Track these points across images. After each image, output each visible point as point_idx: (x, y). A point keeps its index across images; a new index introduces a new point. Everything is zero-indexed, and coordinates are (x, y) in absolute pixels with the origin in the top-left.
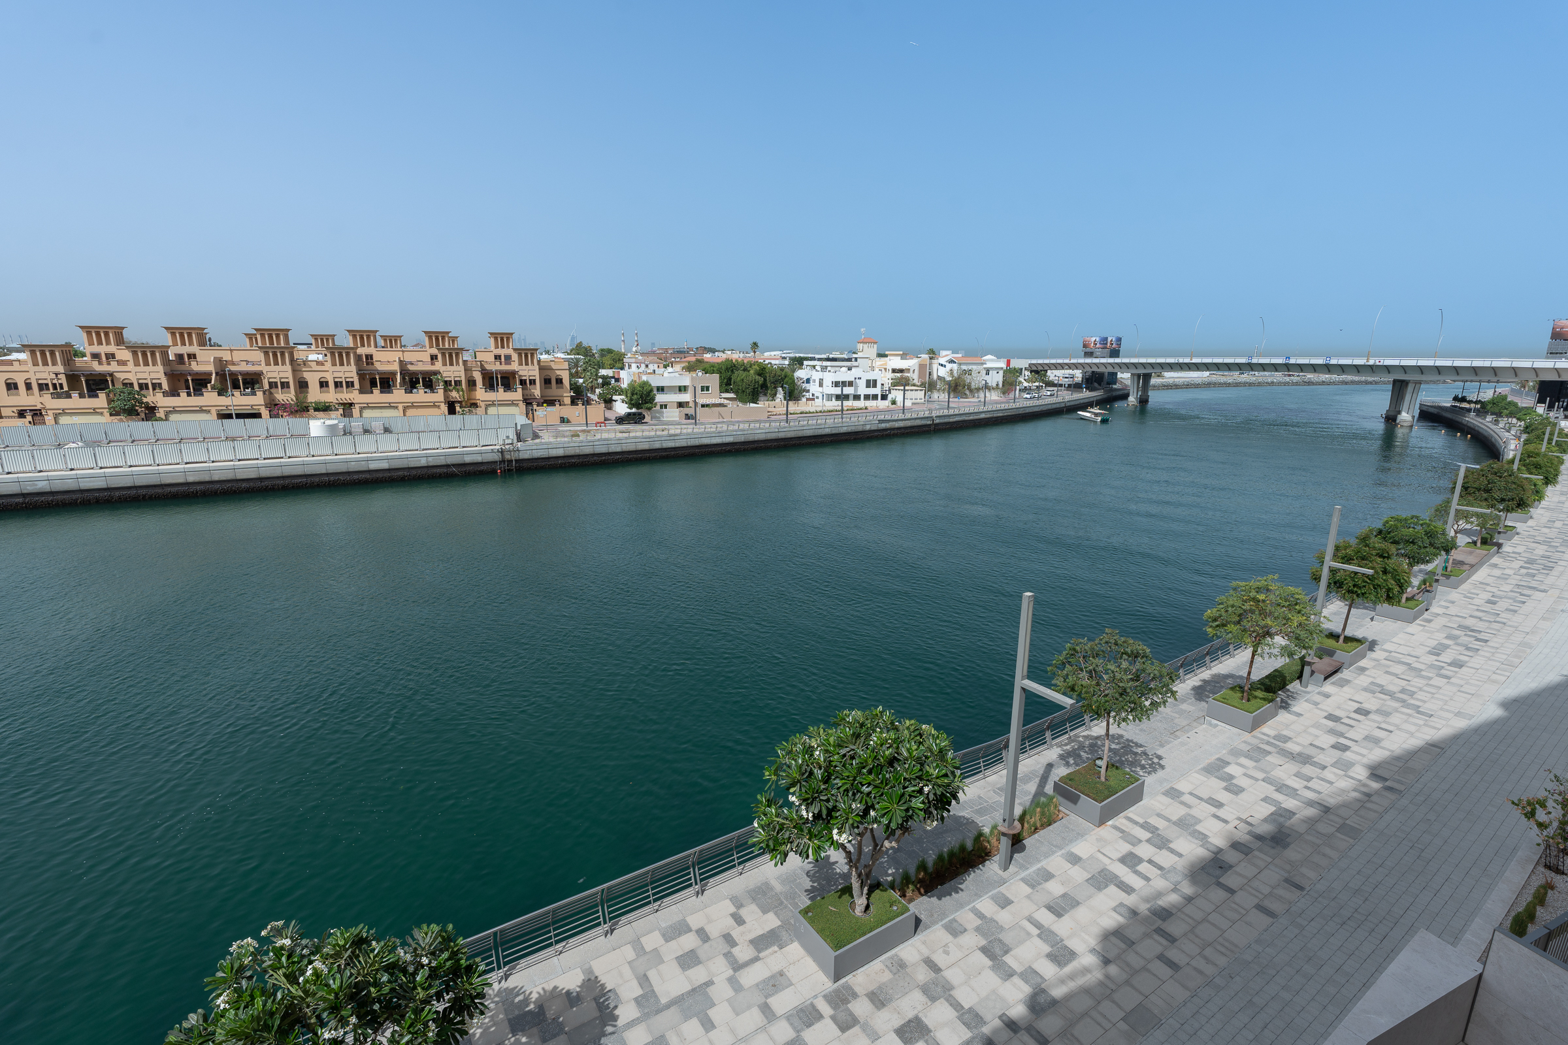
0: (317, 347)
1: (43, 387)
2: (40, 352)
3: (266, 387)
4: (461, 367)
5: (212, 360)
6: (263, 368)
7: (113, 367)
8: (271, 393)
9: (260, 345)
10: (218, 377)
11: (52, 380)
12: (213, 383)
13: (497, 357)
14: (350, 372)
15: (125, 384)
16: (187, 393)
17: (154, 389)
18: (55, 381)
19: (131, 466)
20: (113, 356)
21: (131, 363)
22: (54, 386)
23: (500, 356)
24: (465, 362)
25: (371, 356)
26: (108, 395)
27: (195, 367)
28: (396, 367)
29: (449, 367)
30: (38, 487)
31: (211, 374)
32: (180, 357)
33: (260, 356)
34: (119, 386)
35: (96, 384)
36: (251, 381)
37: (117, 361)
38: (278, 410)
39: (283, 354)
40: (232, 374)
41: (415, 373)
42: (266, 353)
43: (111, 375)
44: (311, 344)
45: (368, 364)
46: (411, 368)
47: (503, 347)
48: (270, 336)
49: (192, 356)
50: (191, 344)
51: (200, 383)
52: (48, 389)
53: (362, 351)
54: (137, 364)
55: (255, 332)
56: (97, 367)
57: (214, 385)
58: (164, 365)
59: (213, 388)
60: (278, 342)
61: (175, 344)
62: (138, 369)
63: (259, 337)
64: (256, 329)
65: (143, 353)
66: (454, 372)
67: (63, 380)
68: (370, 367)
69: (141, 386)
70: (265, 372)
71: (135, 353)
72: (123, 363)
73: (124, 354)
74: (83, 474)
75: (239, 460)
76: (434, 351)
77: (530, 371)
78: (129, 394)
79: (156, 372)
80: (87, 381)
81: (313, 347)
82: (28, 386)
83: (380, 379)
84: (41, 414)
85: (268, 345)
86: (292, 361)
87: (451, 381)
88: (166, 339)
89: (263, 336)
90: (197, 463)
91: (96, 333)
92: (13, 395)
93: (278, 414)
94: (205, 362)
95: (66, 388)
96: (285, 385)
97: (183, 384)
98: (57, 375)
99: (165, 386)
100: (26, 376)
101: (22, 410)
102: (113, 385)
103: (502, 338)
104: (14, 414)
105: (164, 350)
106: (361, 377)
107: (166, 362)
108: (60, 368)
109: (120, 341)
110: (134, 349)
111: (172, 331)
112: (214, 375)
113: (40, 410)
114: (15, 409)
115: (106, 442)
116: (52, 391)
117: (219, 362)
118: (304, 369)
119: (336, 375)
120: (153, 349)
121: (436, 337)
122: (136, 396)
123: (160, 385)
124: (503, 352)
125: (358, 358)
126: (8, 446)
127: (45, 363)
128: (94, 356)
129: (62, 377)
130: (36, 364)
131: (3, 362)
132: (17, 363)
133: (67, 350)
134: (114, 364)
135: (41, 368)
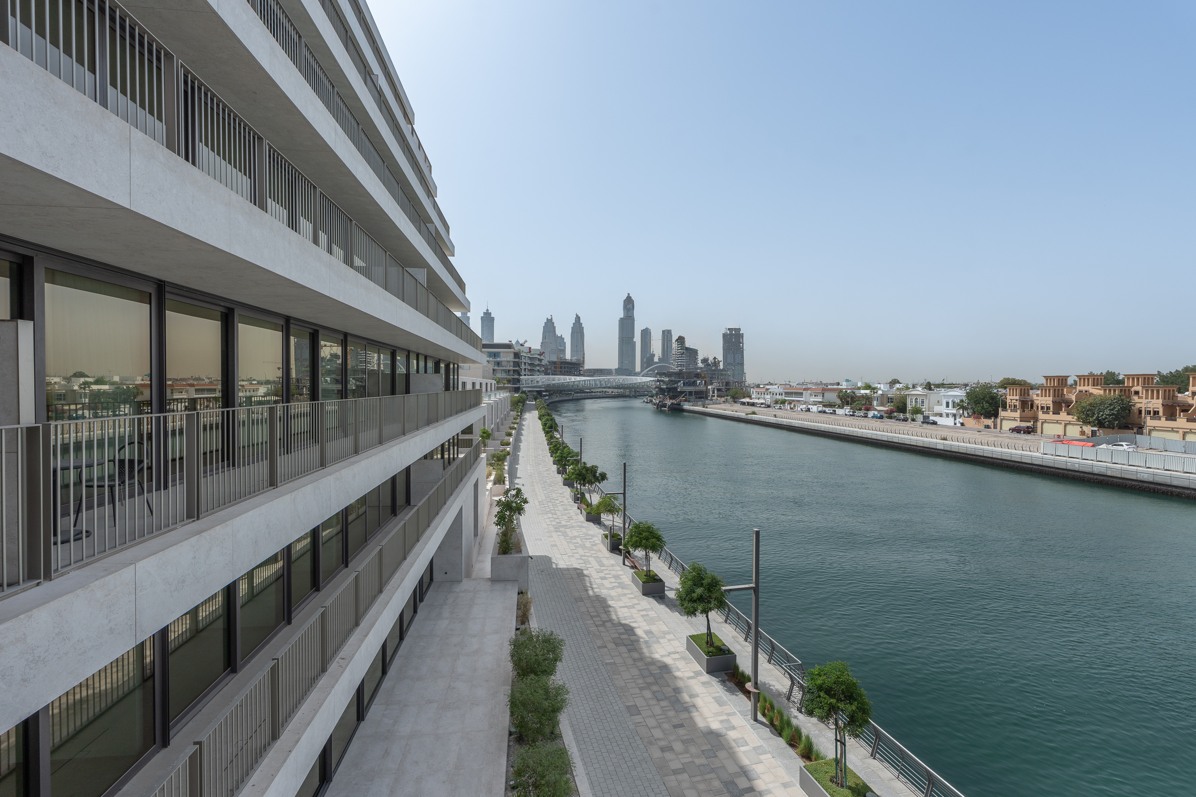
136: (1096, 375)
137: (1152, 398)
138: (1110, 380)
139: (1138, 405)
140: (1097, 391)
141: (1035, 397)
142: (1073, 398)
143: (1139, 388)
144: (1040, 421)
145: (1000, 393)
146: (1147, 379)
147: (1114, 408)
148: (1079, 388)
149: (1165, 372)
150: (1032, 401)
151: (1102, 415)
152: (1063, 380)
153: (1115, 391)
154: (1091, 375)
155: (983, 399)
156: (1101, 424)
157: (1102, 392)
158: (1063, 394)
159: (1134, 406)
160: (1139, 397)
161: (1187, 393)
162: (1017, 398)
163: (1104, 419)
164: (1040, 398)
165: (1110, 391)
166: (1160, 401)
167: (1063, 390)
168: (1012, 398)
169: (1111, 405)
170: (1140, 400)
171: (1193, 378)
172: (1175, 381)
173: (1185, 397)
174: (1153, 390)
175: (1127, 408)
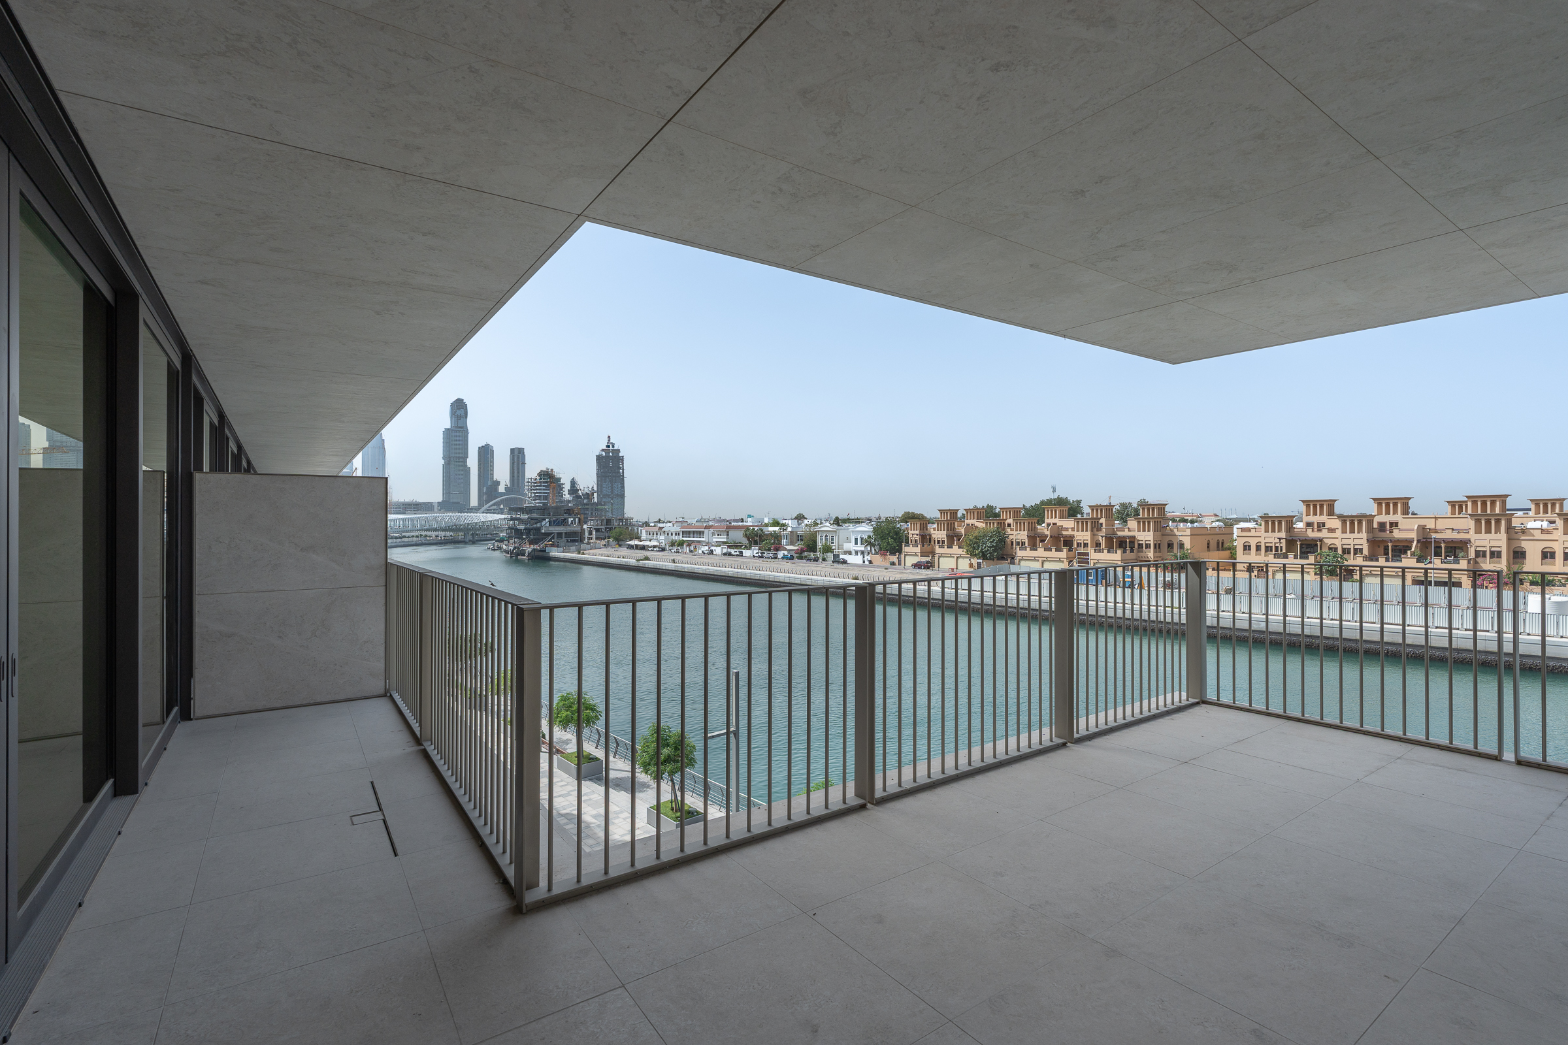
0: (1537, 512)
1: (1268, 549)
2: (1271, 521)
3: (1472, 555)
5: (1416, 528)
6: (1472, 536)
7: (1324, 534)
8: (1476, 562)
9: (1470, 511)
10: (1419, 545)
11: (1276, 543)
12: (1413, 549)
15: (1330, 549)
16: (1386, 558)
17: (1355, 554)
18: (1277, 545)
19: (1332, 620)
20: (1324, 524)
21: (1339, 532)
22: (1277, 548)
26: (1316, 558)
27: (1397, 534)
30: (1261, 626)
31: (1411, 541)
32: (1382, 525)
33: (1471, 524)
34: (1325, 550)
35: (1309, 547)
36: (1455, 548)
37: (1328, 529)
38: (1483, 580)
39: (1498, 522)
40: (1437, 542)
42: (1478, 522)
43: (1321, 540)
44: (1530, 510)
48: (1484, 504)
49: (1394, 524)
50: (1395, 512)
51: (1401, 549)
52: (1271, 551)
54: (1344, 532)
55: (1467, 499)
56: (1311, 534)
57: (1414, 552)
58: (1368, 532)
59: (1413, 554)
60: (1493, 509)
61: (1380, 513)
62: (1344, 535)
63: (1470, 504)
64: (1467, 497)
65: (1351, 522)
67: (1284, 544)
69: (1344, 550)
70: (1472, 540)
71: (1344, 522)
72: (1331, 530)
73: (1335, 523)
74: (1294, 621)
75: (1437, 628)
78: (1334, 557)
79: (1360, 539)
80: (1301, 545)
81: (1531, 513)
82: (1258, 548)
84: (1262, 569)
85: (1479, 512)
86: (1509, 528)
88: (1372, 509)
89: (1475, 503)
90: (1392, 624)
91: (1313, 505)
92: (1247, 554)
93: (1482, 585)
94: (1407, 529)
95: (1284, 551)
96: (1495, 555)
97: (1382, 550)
98: (1280, 539)
99: (1366, 552)
100: (1259, 540)
101: (1249, 566)
102: (1321, 549)
104: (1244, 569)
105: (1370, 519)
107: (1370, 529)
108: (1283, 535)
109: (1331, 512)
110: (1343, 519)
111: (1378, 501)
112: (1415, 542)
113: (1264, 567)
114: (1245, 565)
115: (1310, 596)
116: (1274, 553)
117: (1422, 529)
118: (1522, 538)
120: (1360, 518)
122: (1339, 559)
123: (1361, 550)
126: (1241, 593)
127: (1273, 531)
128: (1309, 525)
129: (1283, 541)
130: (1267, 531)
131: (1243, 530)
132: (1253, 531)
133: (1290, 521)
134: (1325, 531)
135: (1270, 534)
136: (979, 509)
137: (1020, 530)
138: (988, 513)
139: (1011, 537)
140: (980, 524)
141: (932, 531)
142: (963, 531)
143: (1010, 521)
144: (937, 555)
145: (903, 528)
146: (1016, 511)
147: (994, 540)
148: (967, 521)
149: (1028, 506)
150: (930, 535)
151: (985, 547)
152: (953, 513)
153: (994, 524)
154: (975, 508)
155: (888, 534)
156: (984, 557)
157: (984, 525)
158: (954, 528)
159: (1007, 537)
160: (1012, 530)
161: (1043, 525)
162: (918, 532)
163: (987, 551)
164: (936, 532)
165: (990, 523)
166: (1026, 532)
167: (954, 523)
168: (914, 533)
169: (991, 537)
170: (1012, 532)
171: (1048, 511)
172: (1035, 514)
173: (1043, 529)
174: (1020, 523)
175: (1003, 540)
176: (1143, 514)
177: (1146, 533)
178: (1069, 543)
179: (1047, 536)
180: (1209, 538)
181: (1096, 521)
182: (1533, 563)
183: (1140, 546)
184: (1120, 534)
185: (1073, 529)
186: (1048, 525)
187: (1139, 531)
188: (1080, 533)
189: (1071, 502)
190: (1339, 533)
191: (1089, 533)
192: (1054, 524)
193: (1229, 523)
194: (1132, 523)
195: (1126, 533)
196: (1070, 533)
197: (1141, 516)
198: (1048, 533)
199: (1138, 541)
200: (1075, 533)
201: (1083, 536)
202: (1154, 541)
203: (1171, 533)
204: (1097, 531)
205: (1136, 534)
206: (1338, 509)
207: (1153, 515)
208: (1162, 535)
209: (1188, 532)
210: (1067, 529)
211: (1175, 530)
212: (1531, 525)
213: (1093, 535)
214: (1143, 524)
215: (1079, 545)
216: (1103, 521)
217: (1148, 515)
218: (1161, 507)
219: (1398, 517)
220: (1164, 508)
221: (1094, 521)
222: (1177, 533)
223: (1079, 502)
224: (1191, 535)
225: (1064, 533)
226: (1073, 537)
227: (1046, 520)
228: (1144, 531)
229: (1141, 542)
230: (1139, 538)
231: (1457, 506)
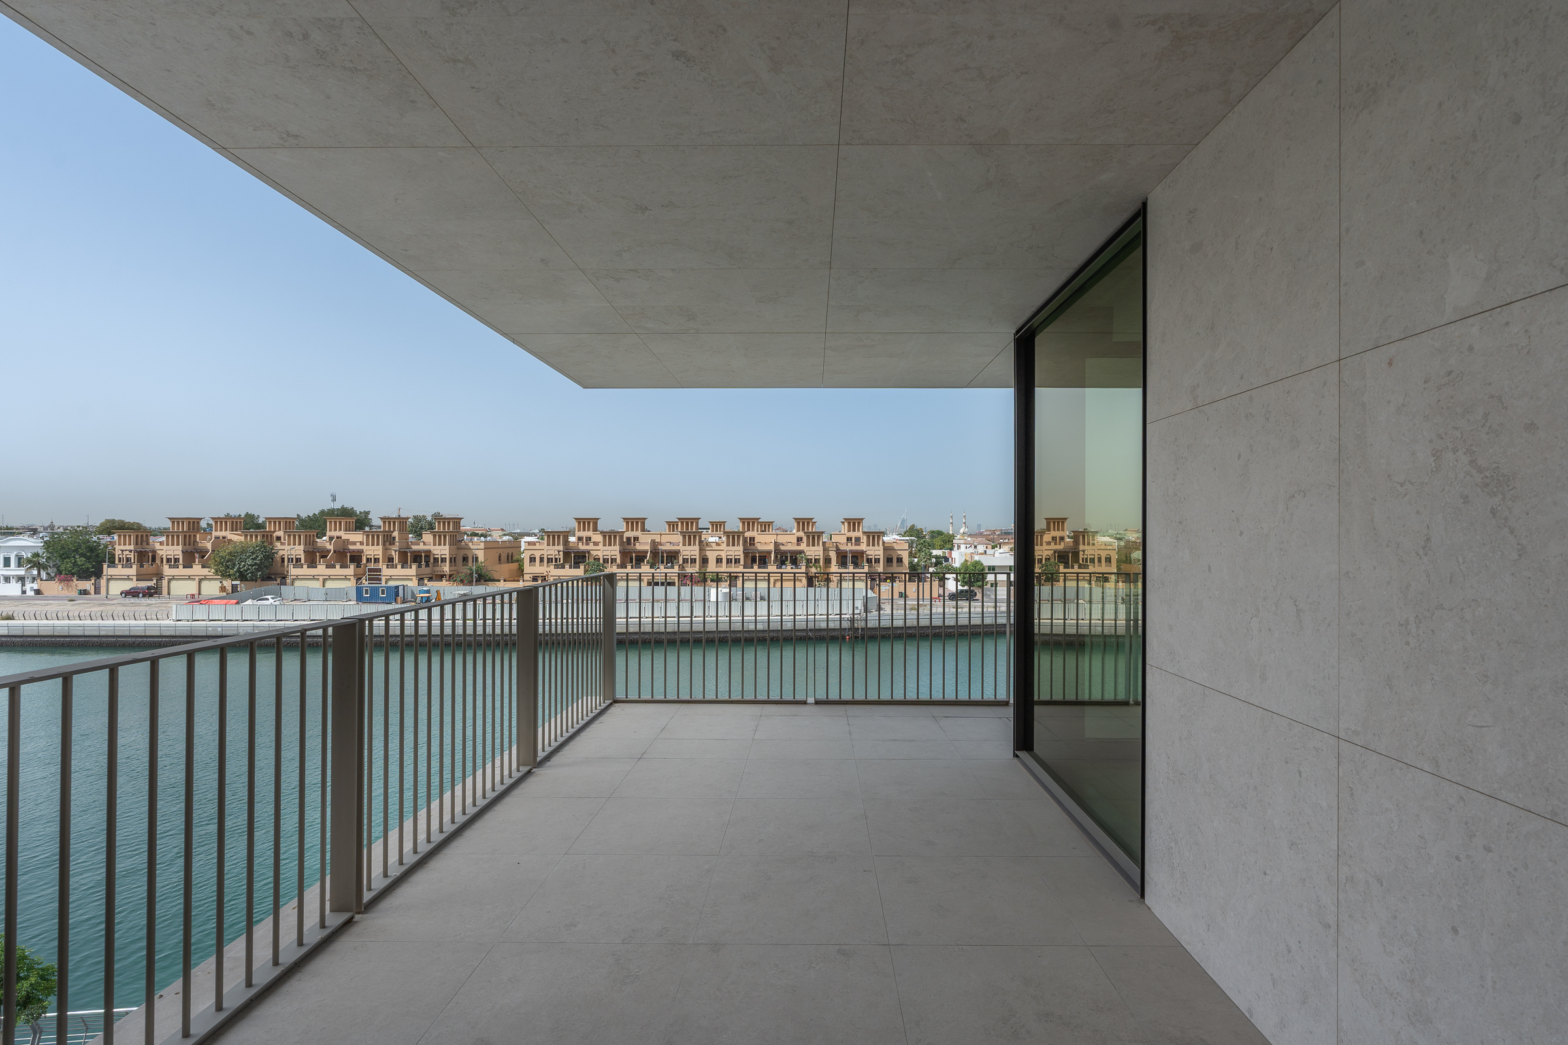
1: (550, 560)
2: (553, 536)
3: (681, 562)
4: (821, 548)
5: (649, 542)
6: (681, 547)
7: (591, 547)
8: (683, 567)
9: (679, 530)
10: (652, 555)
11: (555, 555)
12: (647, 559)
13: (849, 539)
14: (738, 551)
15: (595, 559)
16: (631, 566)
17: (612, 563)
18: (556, 557)
21: (601, 544)
22: (556, 559)
23: (851, 538)
24: (824, 543)
25: (754, 538)
26: (585, 567)
27: (639, 547)
28: (771, 547)
29: (811, 548)
31: (646, 552)
32: (629, 539)
33: (680, 538)
34: (592, 560)
35: (580, 558)
36: (672, 557)
37: (593, 543)
38: (686, 580)
39: (695, 537)
40: (661, 552)
41: (785, 552)
42: (684, 537)
43: (589, 552)
44: (713, 529)
45: (750, 545)
46: (782, 548)
47: (854, 530)
48: (687, 524)
49: (636, 539)
50: (637, 529)
51: (640, 559)
52: (552, 562)
53: (748, 534)
54: (604, 545)
55: (678, 521)
56: (582, 547)
58: (620, 545)
59: (647, 562)
60: (692, 528)
61: (627, 530)
62: (605, 548)
63: (680, 524)
64: (677, 519)
65: (610, 537)
66: (815, 552)
67: (561, 557)
68: (752, 547)
69: (604, 559)
70: (681, 551)
71: (604, 537)
72: (596, 544)
73: (598, 538)
76: (801, 534)
77: (876, 551)
78: (598, 566)
79: (614, 551)
80: (574, 556)
82: (542, 560)
83: (759, 556)
84: (545, 579)
85: (685, 530)
86: (701, 542)
87: (812, 559)
88: (624, 527)
89: (682, 523)
91: (584, 523)
92: (532, 566)
93: (686, 583)
94: (644, 543)
95: (562, 562)
96: (693, 561)
97: (628, 559)
98: (559, 552)
99: (618, 561)
100: (542, 552)
101: (535, 576)
102: (589, 560)
103: (854, 523)
104: (530, 579)
105: (621, 535)
106: (746, 554)
107: (621, 543)
108: (561, 548)
109: (595, 529)
110: (604, 534)
111: (626, 520)
112: (649, 553)
113: (545, 576)
114: (531, 576)
116: (554, 564)
117: (653, 542)
118: (707, 549)
119: (729, 553)
120: (615, 534)
121: (803, 523)
122: (600, 568)
123: (615, 560)
124: (853, 535)
125: (745, 539)
127: (554, 545)
128: (580, 539)
129: (561, 553)
130: (548, 545)
131: (529, 543)
132: (538, 544)
133: (566, 534)
134: (591, 544)
135: (551, 547)
136: (235, 518)
137: (294, 544)
138: (249, 523)
139: (281, 553)
140: (237, 537)
141: (157, 546)
142: (209, 546)
143: (280, 533)
144: (166, 578)
145: (102, 542)
146: (288, 523)
147: (257, 557)
148: (214, 534)
149: (304, 516)
150: (154, 552)
151: (244, 566)
152: (194, 523)
153: (256, 537)
154: (228, 517)
155: (76, 551)
156: (242, 577)
157: (242, 538)
158: (195, 541)
159: (277, 553)
160: (282, 544)
161: (324, 538)
162: (132, 547)
163: (246, 571)
164: (165, 547)
165: (251, 536)
166: (302, 547)
167: (195, 536)
168: (123, 547)
169: (253, 553)
170: (283, 547)
171: (331, 522)
172: (314, 525)
173: (323, 542)
174: (294, 536)
175: (269, 556)
176: (439, 528)
177: (442, 547)
178: (356, 558)
179: (329, 551)
180: (500, 551)
181: (389, 534)
182: (712, 567)
183: (436, 560)
184: (415, 547)
185: (362, 543)
186: (331, 538)
187: (435, 545)
188: (370, 547)
189: (358, 513)
190: (601, 546)
191: (380, 547)
192: (338, 538)
193: (517, 537)
194: (427, 537)
195: (421, 547)
196: (358, 547)
197: (436, 530)
198: (331, 547)
199: (434, 555)
200: (364, 547)
201: (374, 550)
202: (450, 555)
203: (466, 547)
204: (390, 545)
205: (431, 548)
206: (600, 528)
207: (449, 528)
208: (458, 549)
209: (482, 546)
210: (354, 543)
211: (470, 544)
212: (711, 539)
213: (385, 550)
214: (439, 538)
215: (368, 560)
216: (396, 534)
217: (444, 528)
218: (457, 521)
219: (638, 533)
220: (459, 522)
221: (386, 534)
222: (472, 547)
223: (367, 513)
224: (485, 548)
225: (351, 547)
226: (362, 551)
227: (328, 533)
228: (440, 544)
229: (436, 556)
230: (435, 552)
231: (672, 525)
